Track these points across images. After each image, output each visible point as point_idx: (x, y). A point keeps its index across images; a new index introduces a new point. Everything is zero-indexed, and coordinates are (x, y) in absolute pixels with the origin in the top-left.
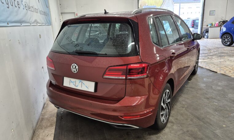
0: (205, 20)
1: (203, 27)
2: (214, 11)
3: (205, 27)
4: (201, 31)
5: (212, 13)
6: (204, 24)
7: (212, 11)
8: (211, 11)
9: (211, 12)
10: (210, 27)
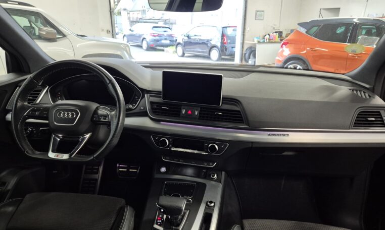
0: (247, 29)
1: (246, 42)
2: (263, 11)
3: (248, 43)
4: (242, 50)
5: (259, 15)
6: (246, 36)
7: (260, 11)
8: (258, 11)
9: (258, 13)
10: (259, 42)
